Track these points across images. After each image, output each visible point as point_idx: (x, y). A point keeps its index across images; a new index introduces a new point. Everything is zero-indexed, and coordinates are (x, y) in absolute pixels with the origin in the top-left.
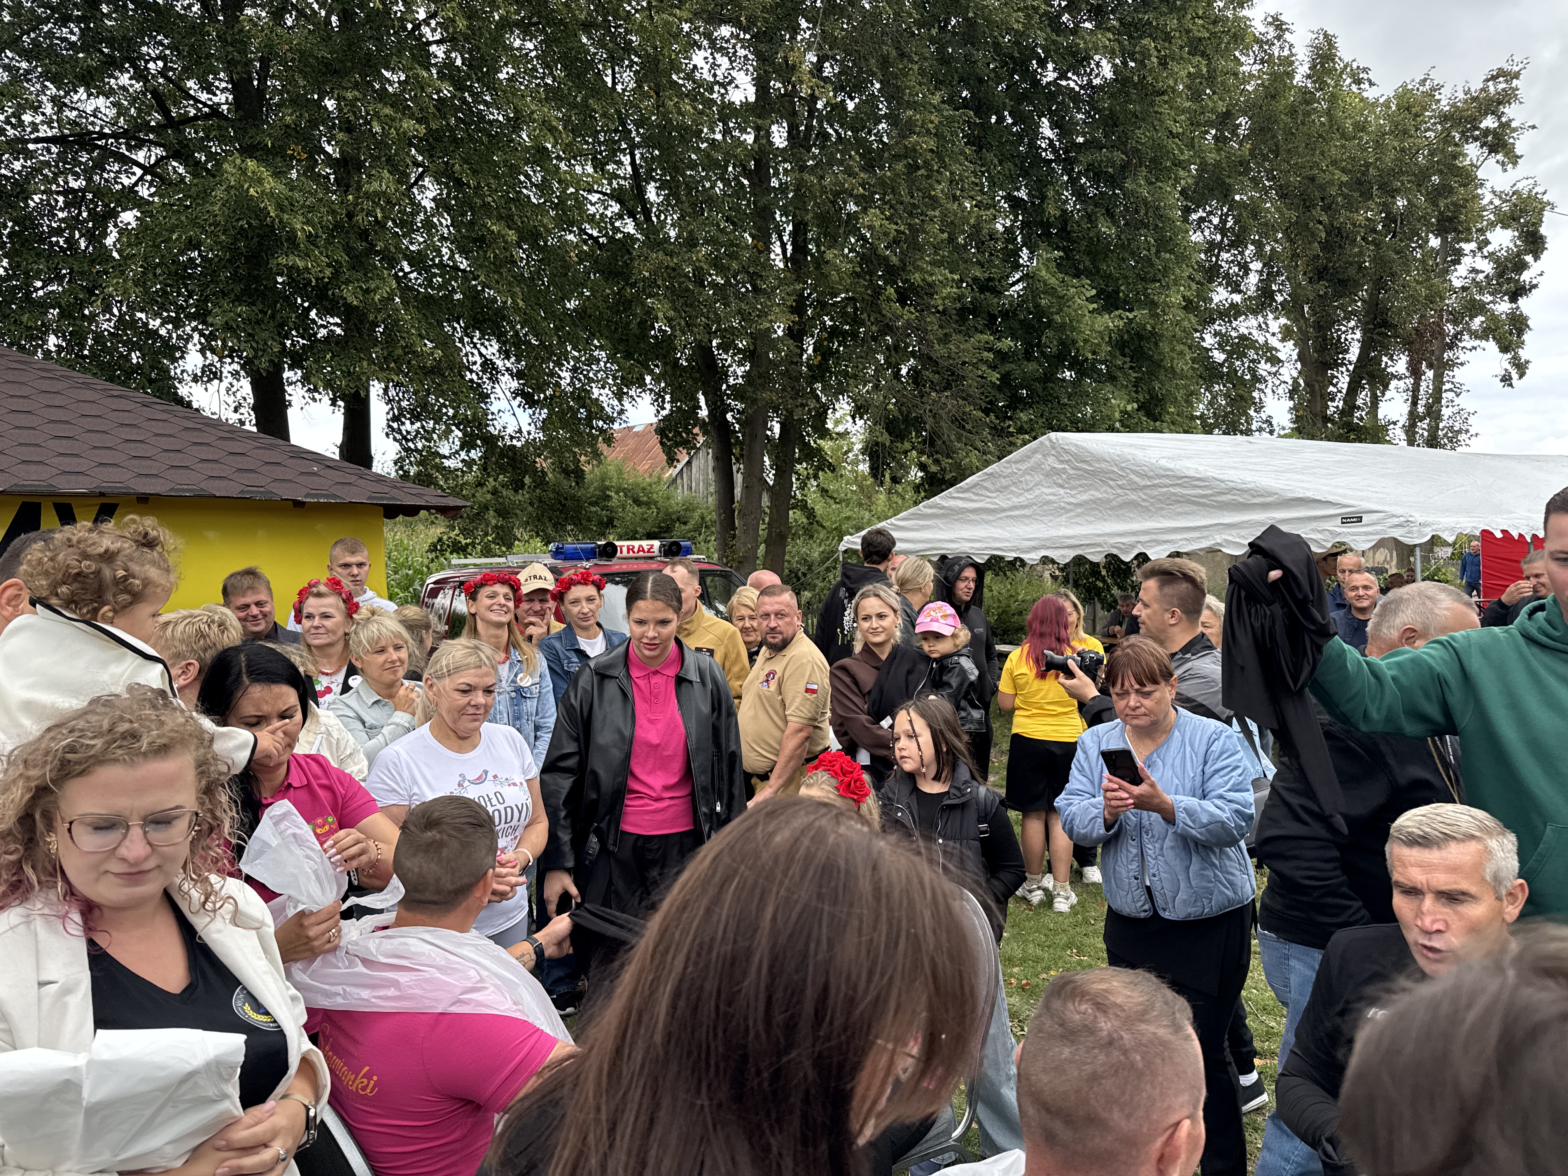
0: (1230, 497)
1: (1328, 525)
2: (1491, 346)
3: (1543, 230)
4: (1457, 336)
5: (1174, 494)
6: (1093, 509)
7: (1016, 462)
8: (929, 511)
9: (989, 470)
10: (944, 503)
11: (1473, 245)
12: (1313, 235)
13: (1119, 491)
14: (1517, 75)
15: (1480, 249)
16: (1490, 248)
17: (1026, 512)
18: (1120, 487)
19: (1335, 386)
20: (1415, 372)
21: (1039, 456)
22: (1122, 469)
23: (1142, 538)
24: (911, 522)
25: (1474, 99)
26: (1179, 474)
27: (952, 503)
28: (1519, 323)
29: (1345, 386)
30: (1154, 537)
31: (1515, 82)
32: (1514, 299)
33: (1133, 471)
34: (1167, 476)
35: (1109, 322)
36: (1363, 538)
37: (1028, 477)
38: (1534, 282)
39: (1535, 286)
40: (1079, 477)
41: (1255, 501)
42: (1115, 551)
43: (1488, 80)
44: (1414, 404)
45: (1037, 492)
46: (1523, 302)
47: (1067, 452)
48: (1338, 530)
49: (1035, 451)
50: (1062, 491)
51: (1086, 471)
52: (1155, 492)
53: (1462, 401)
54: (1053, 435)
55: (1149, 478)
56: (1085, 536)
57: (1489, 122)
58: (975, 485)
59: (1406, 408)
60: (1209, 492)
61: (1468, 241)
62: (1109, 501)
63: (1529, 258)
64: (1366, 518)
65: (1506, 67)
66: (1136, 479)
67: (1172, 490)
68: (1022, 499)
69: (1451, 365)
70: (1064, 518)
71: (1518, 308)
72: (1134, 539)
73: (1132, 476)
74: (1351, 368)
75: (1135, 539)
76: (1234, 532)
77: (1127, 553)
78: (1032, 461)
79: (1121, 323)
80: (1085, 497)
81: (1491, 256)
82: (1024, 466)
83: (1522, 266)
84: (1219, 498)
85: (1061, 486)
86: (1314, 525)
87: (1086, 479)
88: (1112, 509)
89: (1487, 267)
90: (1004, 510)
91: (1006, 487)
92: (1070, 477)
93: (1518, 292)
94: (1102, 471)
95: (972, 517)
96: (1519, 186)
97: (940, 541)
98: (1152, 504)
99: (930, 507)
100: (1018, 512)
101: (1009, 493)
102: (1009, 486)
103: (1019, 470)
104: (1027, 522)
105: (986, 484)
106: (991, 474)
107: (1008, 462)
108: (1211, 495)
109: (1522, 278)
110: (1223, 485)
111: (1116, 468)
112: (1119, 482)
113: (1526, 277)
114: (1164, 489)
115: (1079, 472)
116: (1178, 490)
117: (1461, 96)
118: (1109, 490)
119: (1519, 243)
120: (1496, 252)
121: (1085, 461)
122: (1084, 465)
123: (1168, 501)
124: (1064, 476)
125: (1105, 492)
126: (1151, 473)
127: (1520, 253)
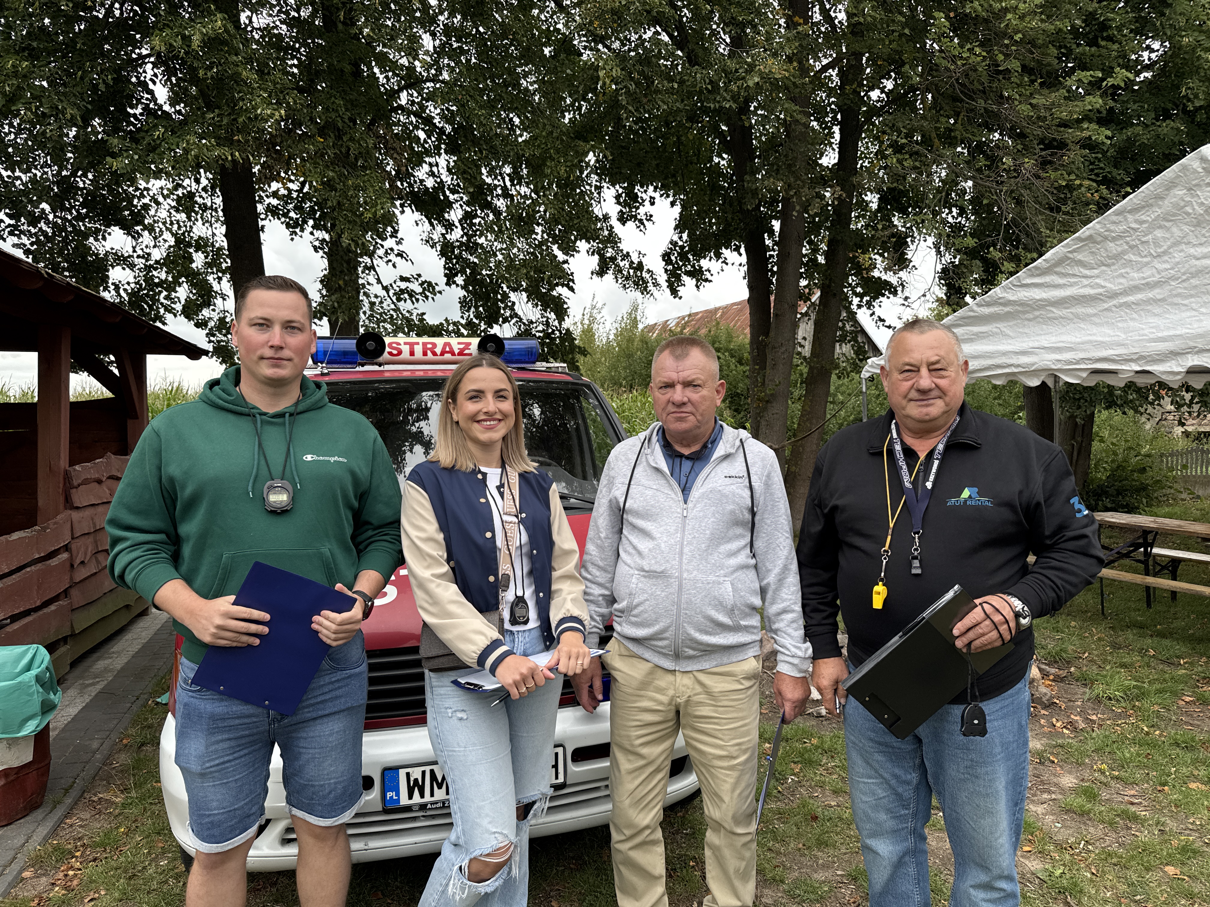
7: (1134, 210)
8: (986, 310)
9: (1084, 232)
10: (1010, 296)
17: (1156, 293)
21: (1180, 192)
27: (1023, 294)
37: (1159, 233)
45: (1178, 256)
49: (1172, 185)
58: (1061, 261)
68: (1147, 272)
78: (1167, 204)
82: (1148, 216)
90: (1114, 295)
91: (1117, 257)
95: (1057, 312)
97: (1004, 354)
99: (988, 304)
100: (1140, 296)
101: (1124, 266)
102: (1124, 252)
103: (1142, 222)
104: (1157, 310)
105: (1079, 257)
106: (1090, 238)
107: (1118, 213)
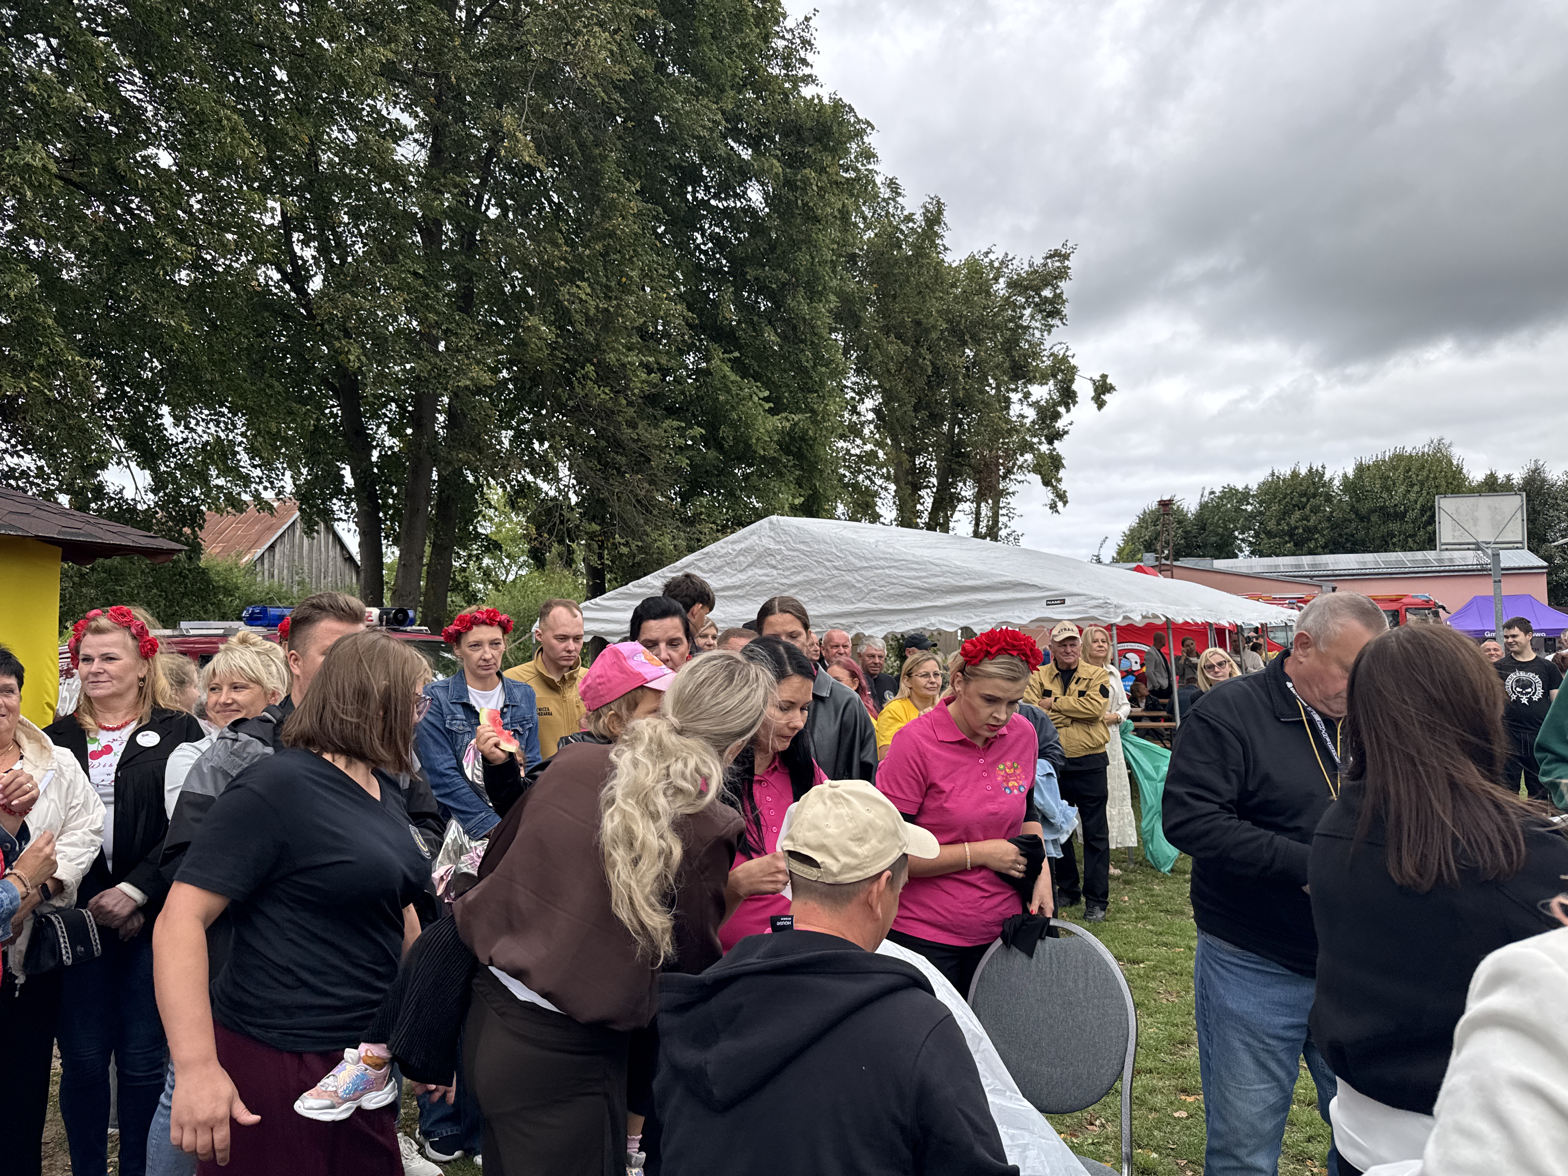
1: (1034, 606)
2: (1036, 479)
3: (1074, 387)
4: (1009, 471)
5: (889, 576)
6: (808, 590)
7: (733, 543)
8: (639, 591)
9: (704, 550)
11: (1020, 395)
12: (922, 369)
13: (835, 572)
14: (1066, 257)
15: (1025, 398)
16: (1033, 399)
17: (739, 592)
18: (836, 568)
19: (922, 504)
20: (979, 498)
21: (755, 537)
22: (841, 551)
23: (859, 620)
24: (618, 602)
25: (1036, 272)
26: (897, 557)
28: (1056, 462)
29: (930, 505)
30: (872, 618)
31: (1067, 262)
32: (1050, 442)
33: (851, 553)
34: (886, 559)
35: (776, 422)
37: (742, 558)
38: (1066, 429)
39: (1066, 433)
40: (795, 559)
41: (967, 584)
43: (1047, 258)
44: (977, 525)
45: (750, 573)
46: (1056, 443)
47: (785, 533)
48: (1043, 610)
49: (752, 533)
50: (777, 573)
51: (804, 553)
52: (870, 574)
53: (1014, 525)
54: (774, 518)
55: (867, 559)
57: (1047, 293)
59: (971, 529)
60: (923, 574)
61: (1015, 390)
62: (824, 582)
63: (1062, 409)
64: (1068, 601)
65: (1061, 249)
66: (853, 560)
67: (888, 572)
68: (734, 579)
69: (1003, 493)
71: (1054, 449)
72: (851, 620)
73: (851, 558)
74: (934, 490)
76: (947, 612)
78: (748, 543)
79: (788, 424)
80: (799, 578)
81: (1035, 405)
82: (737, 548)
83: (1057, 416)
84: (932, 580)
85: (774, 567)
86: (1021, 606)
87: (802, 560)
88: (826, 589)
89: (1031, 414)
91: (720, 568)
92: (785, 558)
93: (1054, 436)
94: (821, 552)
96: (1055, 349)
98: (866, 585)
99: (640, 587)
100: (730, 593)
101: (723, 574)
102: (723, 566)
103: (734, 550)
104: (741, 602)
105: (700, 564)
106: (707, 553)
107: (726, 543)
108: (925, 577)
109: (1057, 425)
110: (938, 569)
111: (834, 550)
112: (836, 564)
113: (1060, 424)
114: (880, 571)
115: (795, 554)
116: (893, 572)
117: (1027, 268)
118: (824, 571)
119: (1056, 396)
120: (1038, 402)
121: (803, 542)
122: (802, 547)
123: (882, 583)
124: (778, 557)
125: (821, 573)
126: (870, 556)
127: (1056, 404)
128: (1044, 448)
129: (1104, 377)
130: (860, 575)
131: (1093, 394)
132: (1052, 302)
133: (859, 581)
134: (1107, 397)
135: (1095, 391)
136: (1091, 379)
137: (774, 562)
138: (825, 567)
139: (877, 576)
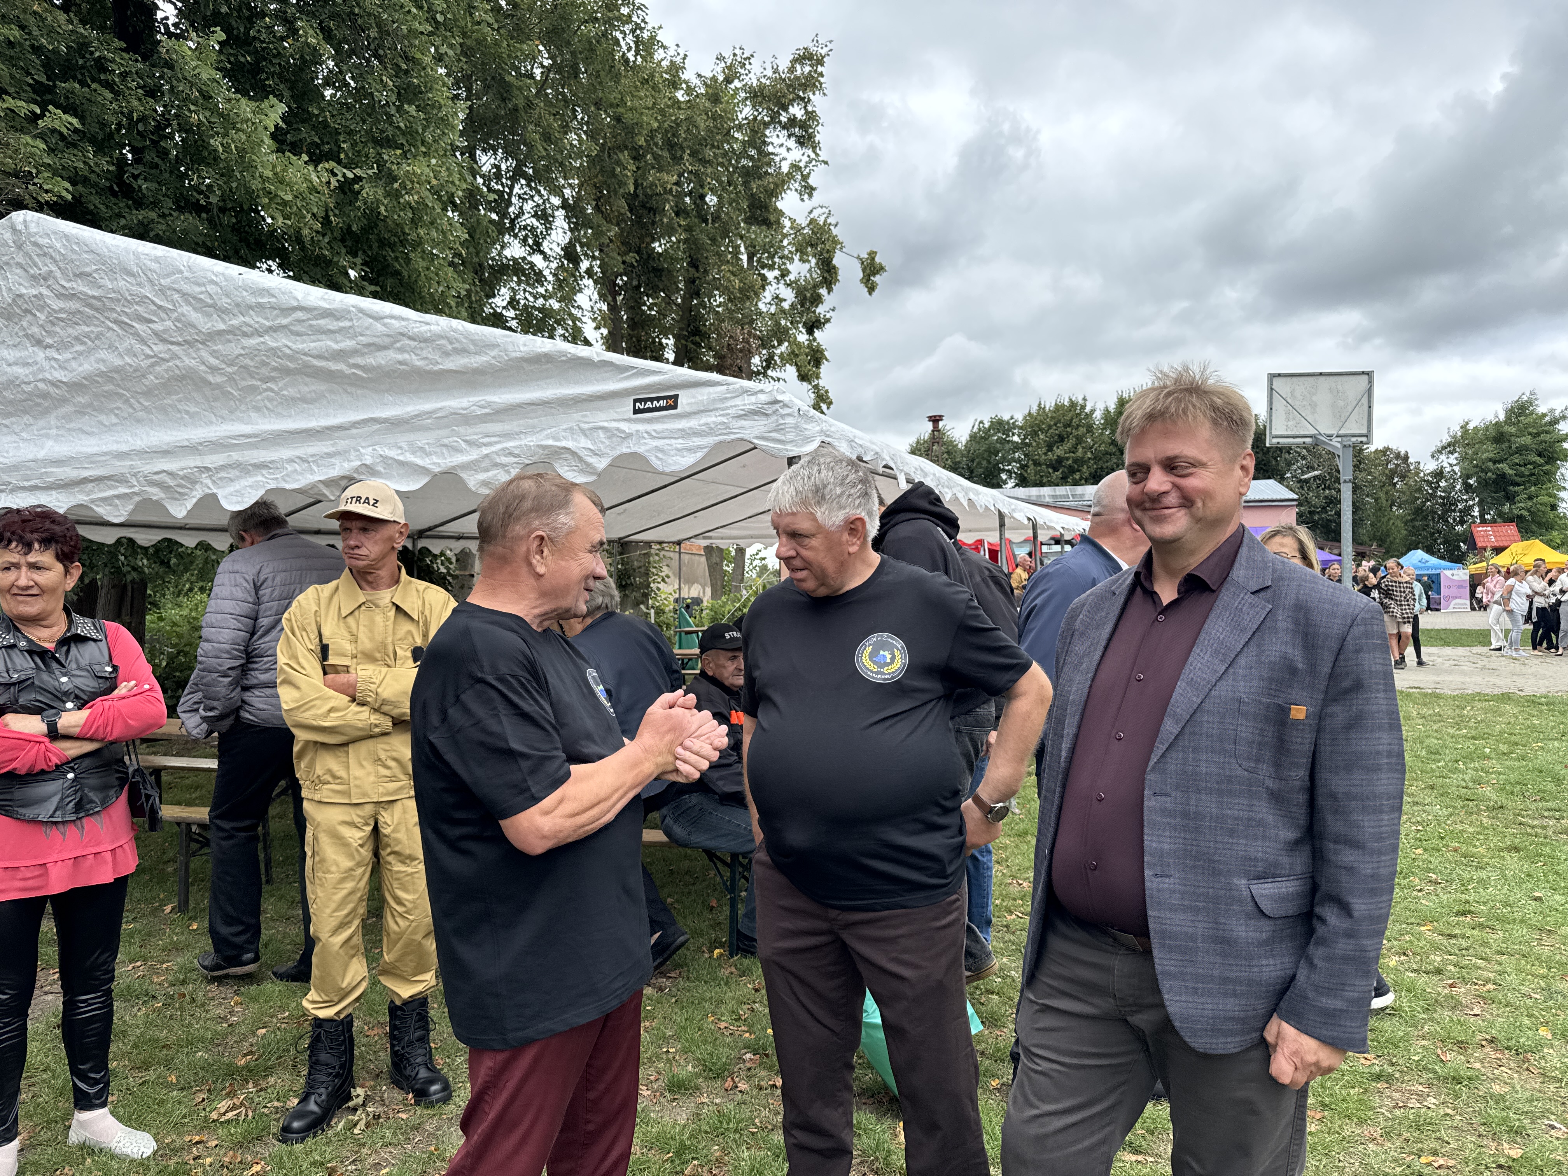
0: (393, 355)
1: (603, 418)
2: (793, 373)
3: (836, 261)
5: (274, 351)
6: (109, 395)
11: (777, 273)
13: (159, 348)
14: (821, 60)
15: (783, 276)
16: (792, 277)
22: (162, 291)
23: (212, 460)
25: (782, 80)
28: (817, 357)
30: (235, 456)
31: (820, 69)
36: (679, 443)
38: (828, 316)
39: (828, 321)
40: (74, 318)
41: (451, 364)
42: (156, 493)
43: (795, 60)
46: (817, 333)
47: (44, 253)
48: (624, 426)
50: (41, 355)
51: (87, 301)
55: (222, 312)
56: (91, 459)
57: (797, 111)
60: (348, 344)
61: (772, 267)
62: (138, 374)
63: (823, 291)
64: (685, 400)
65: (813, 49)
66: (195, 317)
67: (270, 341)
70: (52, 419)
71: (815, 339)
72: (193, 462)
73: (185, 309)
75: (197, 461)
76: (403, 439)
77: (178, 496)
80: (87, 367)
81: (794, 285)
83: (817, 300)
84: (370, 360)
85: (39, 343)
86: (575, 417)
87: (88, 320)
88: (148, 393)
89: (789, 296)
92: (56, 319)
93: (815, 324)
96: (815, 214)
98: (230, 378)
108: (355, 352)
109: (818, 311)
110: (379, 327)
111: (147, 291)
112: (159, 327)
113: (821, 310)
114: (254, 341)
115: (73, 305)
116: (282, 341)
117: (769, 73)
118: (138, 346)
119: (816, 275)
120: (796, 282)
121: (82, 275)
122: (80, 286)
123: (264, 371)
124: (42, 317)
125: (130, 352)
126: (225, 301)
127: (816, 286)
128: (803, 337)
129: (872, 254)
130: (214, 353)
131: (861, 275)
132: (803, 125)
133: (214, 369)
134: (877, 279)
135: (864, 271)
136: (858, 258)
137: (35, 330)
138: (136, 335)
139: (252, 353)
